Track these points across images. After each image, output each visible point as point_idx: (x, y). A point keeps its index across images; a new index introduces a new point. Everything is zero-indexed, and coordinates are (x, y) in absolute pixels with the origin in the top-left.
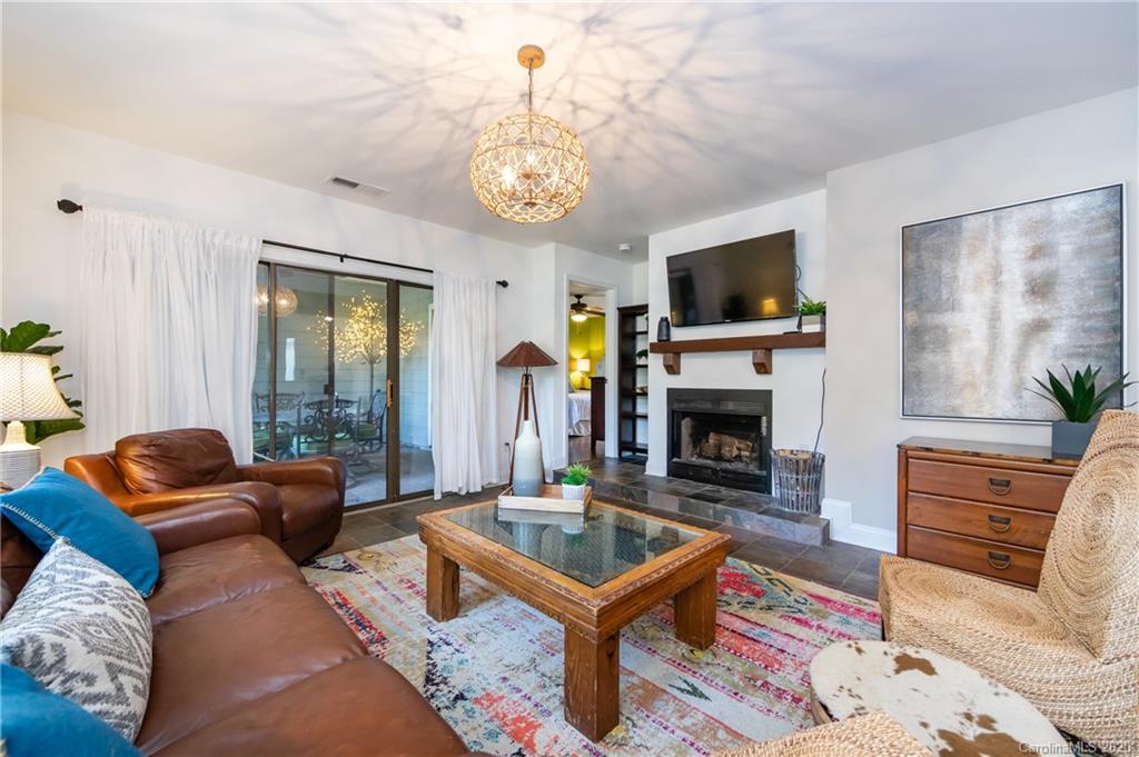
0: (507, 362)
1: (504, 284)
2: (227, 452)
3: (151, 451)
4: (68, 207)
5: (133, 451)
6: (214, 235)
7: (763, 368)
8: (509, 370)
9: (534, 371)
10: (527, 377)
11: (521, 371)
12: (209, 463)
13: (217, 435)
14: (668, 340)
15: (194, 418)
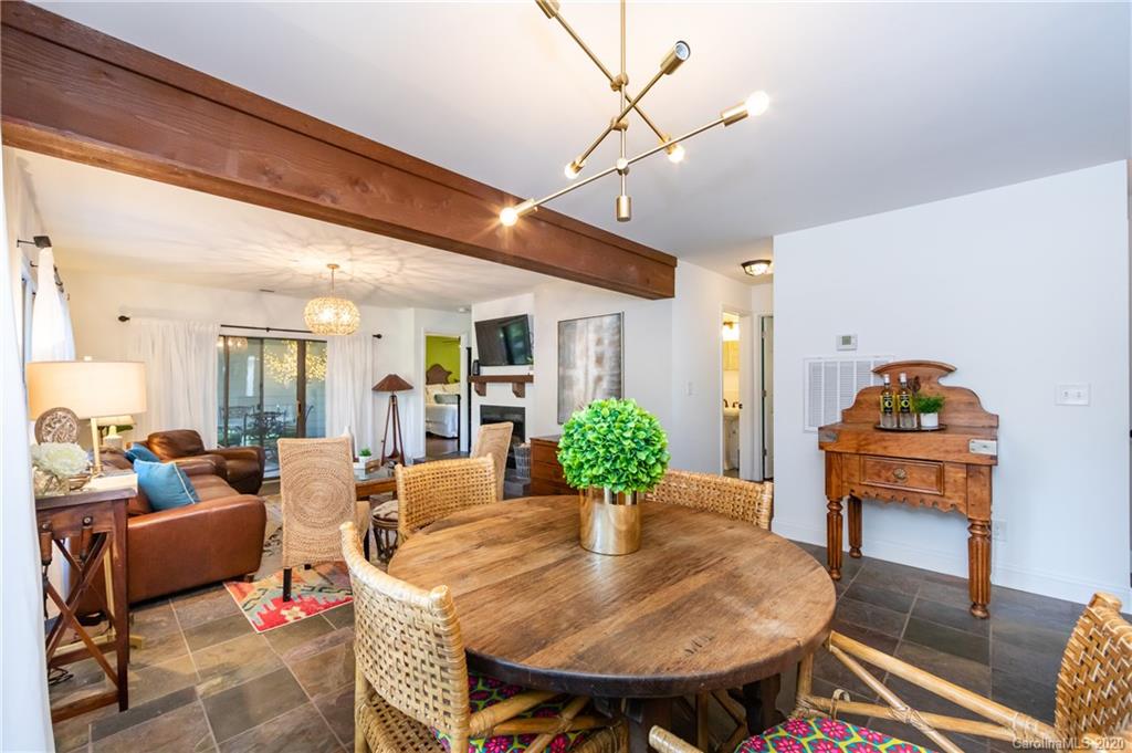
0: (378, 388)
1: (379, 336)
2: (200, 442)
3: (165, 440)
4: (123, 319)
5: (156, 440)
6: (194, 324)
7: (519, 393)
8: (380, 393)
9: (397, 394)
10: (393, 397)
11: (389, 394)
12: (191, 447)
13: (195, 433)
14: (479, 374)
15: (183, 424)
